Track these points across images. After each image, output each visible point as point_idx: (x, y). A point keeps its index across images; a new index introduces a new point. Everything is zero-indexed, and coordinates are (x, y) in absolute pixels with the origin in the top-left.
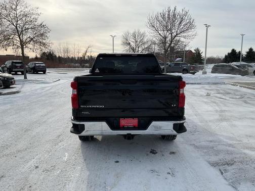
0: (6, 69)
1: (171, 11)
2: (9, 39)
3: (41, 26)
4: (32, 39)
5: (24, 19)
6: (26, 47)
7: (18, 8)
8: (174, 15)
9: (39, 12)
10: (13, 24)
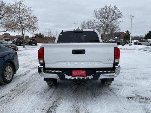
0: (14, 42)
1: (108, 7)
2: (16, 25)
3: (33, 17)
4: (28, 25)
5: (24, 14)
6: (25, 30)
7: (21, 8)
8: (109, 10)
9: (32, 10)
10: (18, 17)
